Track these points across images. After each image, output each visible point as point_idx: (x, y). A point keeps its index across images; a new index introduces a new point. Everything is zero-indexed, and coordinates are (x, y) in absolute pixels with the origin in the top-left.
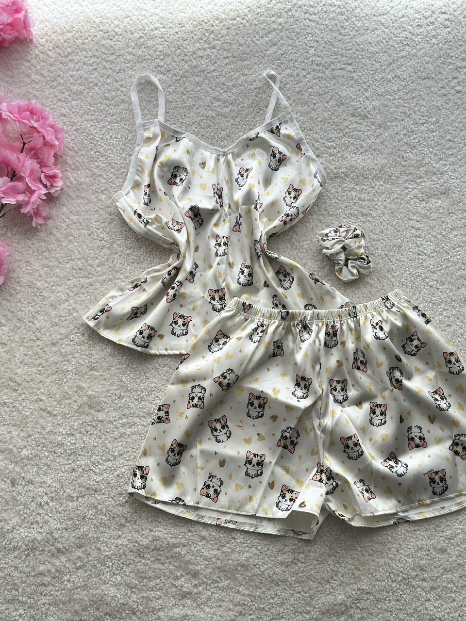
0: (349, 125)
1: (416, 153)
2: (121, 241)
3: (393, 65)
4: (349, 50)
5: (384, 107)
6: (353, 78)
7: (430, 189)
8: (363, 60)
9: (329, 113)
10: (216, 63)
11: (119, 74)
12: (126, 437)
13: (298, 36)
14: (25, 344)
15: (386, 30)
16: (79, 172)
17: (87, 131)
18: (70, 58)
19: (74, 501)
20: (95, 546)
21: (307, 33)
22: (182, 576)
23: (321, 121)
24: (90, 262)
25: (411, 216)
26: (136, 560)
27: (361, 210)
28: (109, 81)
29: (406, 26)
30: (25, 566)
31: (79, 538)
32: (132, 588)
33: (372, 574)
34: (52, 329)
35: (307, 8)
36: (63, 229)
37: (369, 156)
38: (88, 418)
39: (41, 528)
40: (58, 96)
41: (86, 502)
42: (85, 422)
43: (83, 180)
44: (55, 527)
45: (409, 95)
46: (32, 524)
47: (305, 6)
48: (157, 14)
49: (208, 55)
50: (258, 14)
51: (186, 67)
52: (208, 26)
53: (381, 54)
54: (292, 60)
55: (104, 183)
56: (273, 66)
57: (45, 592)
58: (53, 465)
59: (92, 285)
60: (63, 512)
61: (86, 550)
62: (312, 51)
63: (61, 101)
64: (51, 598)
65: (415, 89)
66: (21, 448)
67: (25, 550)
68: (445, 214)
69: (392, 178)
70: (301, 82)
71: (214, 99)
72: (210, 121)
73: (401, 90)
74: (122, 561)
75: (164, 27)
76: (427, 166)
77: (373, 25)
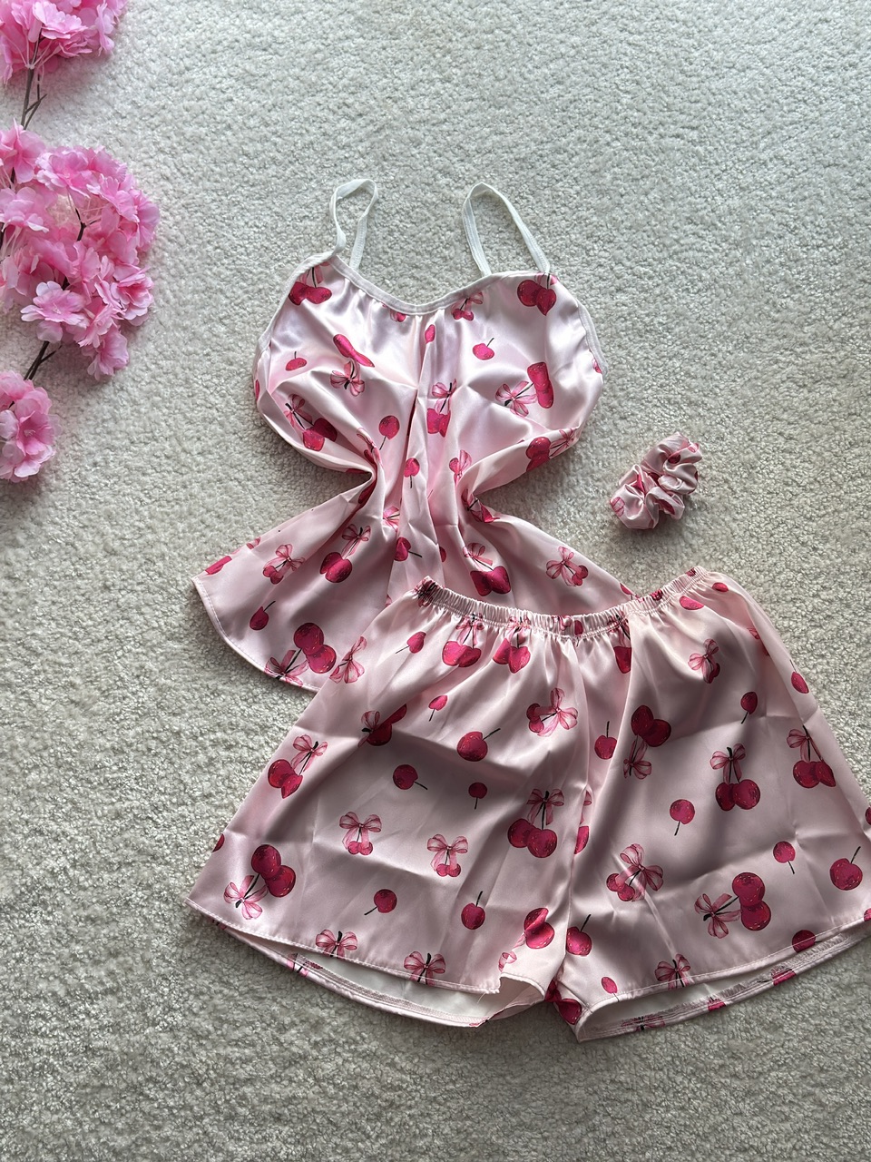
0: (681, 238)
1: (799, 299)
2: (247, 411)
3: (774, 135)
4: (696, 102)
5: (749, 210)
6: (697, 153)
7: (819, 366)
8: (719, 123)
9: (647, 213)
10: (449, 107)
11: (272, 113)
12: (219, 765)
13: (603, 70)
14: (56, 583)
15: (767, 71)
16: (183, 282)
17: (204, 210)
18: (187, 75)
19: (113, 871)
20: (142, 957)
21: (622, 67)
22: (293, 1024)
23: (630, 228)
24: (186, 445)
25: (778, 412)
26: (213, 988)
27: (689, 394)
28: (252, 122)
29: (803, 67)
30: (12, 977)
31: (115, 938)
32: (202, 1038)
33: (639, 1056)
34: (106, 561)
35: (627, 22)
36: (143, 383)
37: (713, 297)
38: (154, 725)
39: (50, 913)
40: (158, 143)
41: (135, 875)
42: (148, 731)
43: (189, 297)
44: (75, 913)
45: (796, 192)
46: (34, 905)
47: (622, 17)
48: (352, 12)
49: (438, 93)
50: (535, 25)
51: (395, 110)
52: (442, 41)
53: (753, 115)
54: (589, 113)
55: (226, 305)
56: (554, 121)
57: (43, 1030)
58: (82, 804)
59: (185, 487)
60: (91, 889)
61: (126, 962)
62: (626, 99)
63: (162, 152)
64: (53, 1041)
65: (809, 184)
66: (27, 769)
67: (16, 951)
68: (841, 414)
69: (751, 340)
70: (601, 154)
71: (440, 171)
72: (429, 211)
73: (783, 183)
74: (187, 987)
75: (362, 36)
76: (818, 324)
77: (744, 60)
